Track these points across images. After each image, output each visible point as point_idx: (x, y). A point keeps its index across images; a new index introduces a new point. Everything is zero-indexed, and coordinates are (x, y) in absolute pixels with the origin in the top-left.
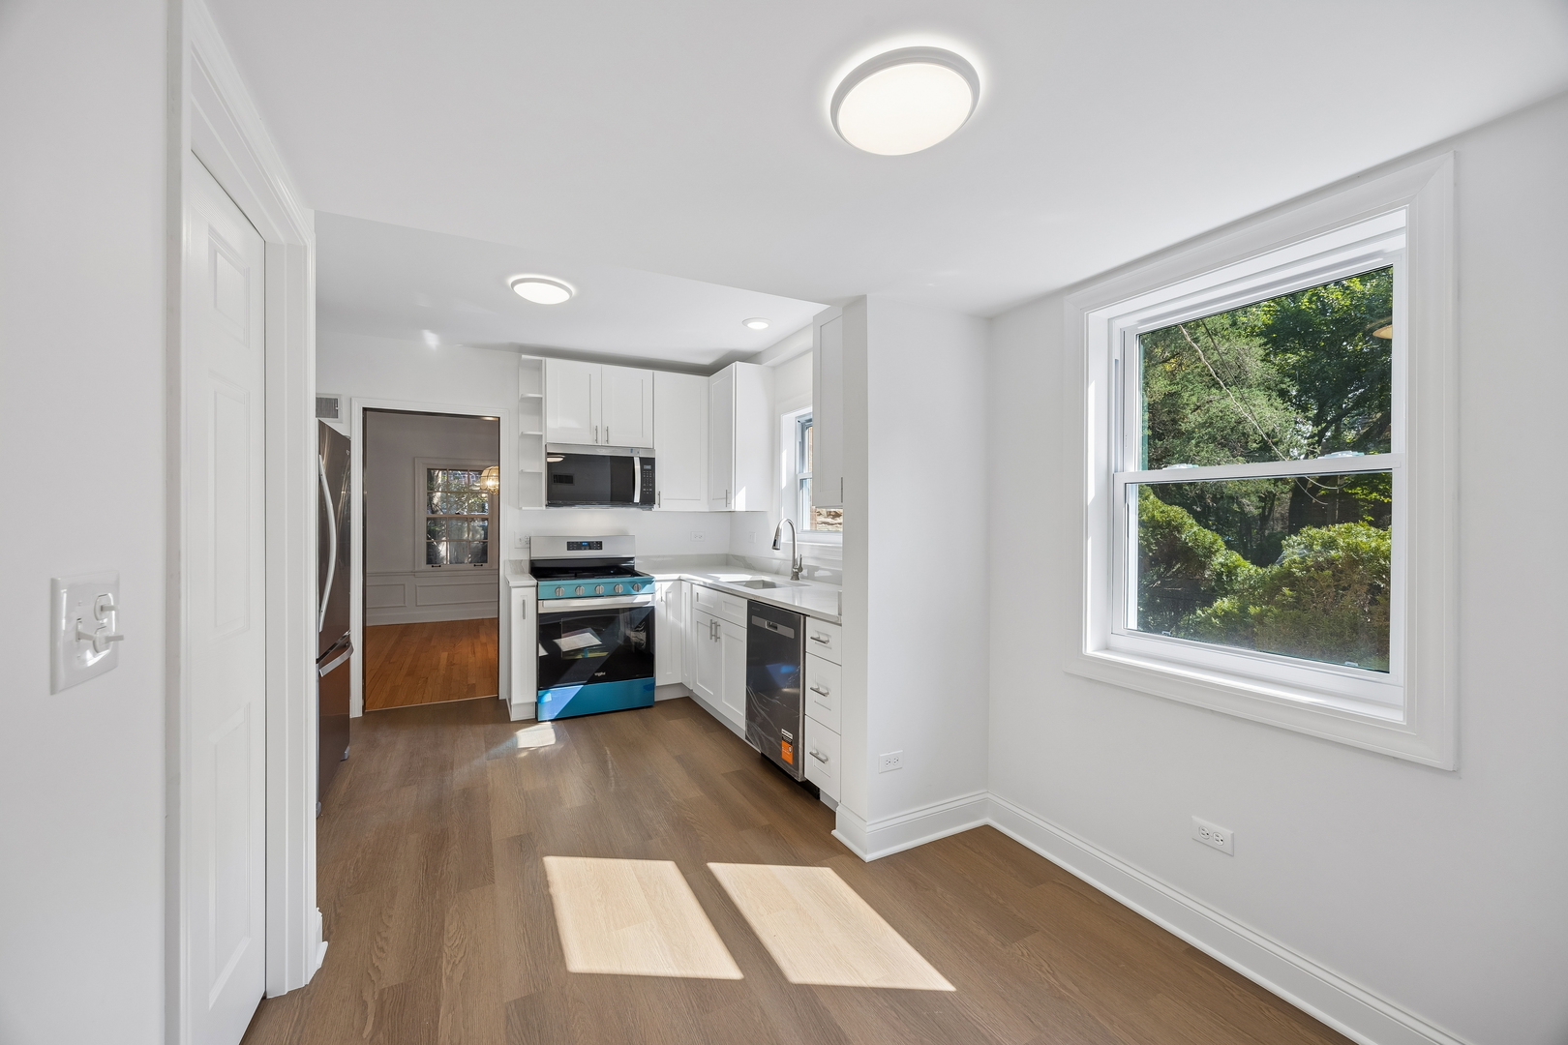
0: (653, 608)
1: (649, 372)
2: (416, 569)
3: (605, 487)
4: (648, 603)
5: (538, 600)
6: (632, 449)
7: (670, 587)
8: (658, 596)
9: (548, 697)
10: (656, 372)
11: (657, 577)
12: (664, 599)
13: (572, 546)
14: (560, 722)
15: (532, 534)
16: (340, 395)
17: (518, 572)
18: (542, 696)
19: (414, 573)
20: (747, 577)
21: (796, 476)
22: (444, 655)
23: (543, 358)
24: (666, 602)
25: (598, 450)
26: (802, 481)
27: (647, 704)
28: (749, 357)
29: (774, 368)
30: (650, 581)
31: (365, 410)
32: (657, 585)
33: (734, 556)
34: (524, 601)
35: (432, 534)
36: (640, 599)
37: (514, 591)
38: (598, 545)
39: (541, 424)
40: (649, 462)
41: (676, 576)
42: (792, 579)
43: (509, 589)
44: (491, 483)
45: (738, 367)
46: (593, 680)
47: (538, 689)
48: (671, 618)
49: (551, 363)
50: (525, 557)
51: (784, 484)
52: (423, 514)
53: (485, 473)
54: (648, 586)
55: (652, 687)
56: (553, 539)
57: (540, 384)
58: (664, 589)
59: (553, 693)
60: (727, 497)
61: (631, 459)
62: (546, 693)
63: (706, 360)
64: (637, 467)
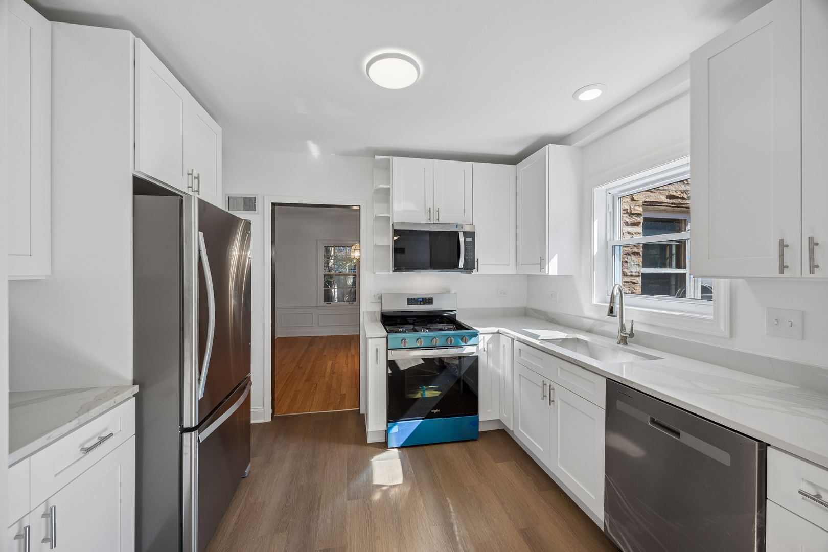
0: (477, 357)
1: (470, 163)
2: (318, 305)
3: (426, 256)
4: (473, 353)
5: (387, 349)
6: (457, 225)
7: (491, 339)
8: (481, 346)
9: (395, 429)
10: (475, 163)
11: (481, 330)
12: (485, 349)
13: (411, 301)
14: (405, 450)
15: (383, 292)
16: (257, 195)
17: (373, 321)
18: (391, 428)
19: (317, 307)
20: (563, 335)
21: (607, 243)
22: (330, 363)
23: (390, 158)
24: (487, 352)
25: (432, 227)
26: (614, 247)
27: (471, 436)
28: (560, 140)
29: (582, 148)
30: (475, 334)
31: (273, 205)
32: (480, 337)
33: (533, 310)
34: (377, 350)
35: (328, 283)
36: (468, 350)
37: (369, 340)
38: (429, 301)
39: (389, 208)
40: (471, 234)
41: (495, 330)
42: (619, 343)
43: (367, 339)
44: (356, 254)
45: (552, 149)
46: (430, 416)
47: (388, 422)
48: (491, 365)
49: (396, 160)
50: (377, 309)
51: (596, 251)
52: (322, 272)
53: (353, 248)
54: (473, 339)
55: (476, 423)
56: (396, 296)
57: (388, 178)
58: (486, 341)
59: (399, 426)
60: (542, 262)
61: (457, 233)
62: (394, 425)
63: (513, 151)
64: (462, 239)
